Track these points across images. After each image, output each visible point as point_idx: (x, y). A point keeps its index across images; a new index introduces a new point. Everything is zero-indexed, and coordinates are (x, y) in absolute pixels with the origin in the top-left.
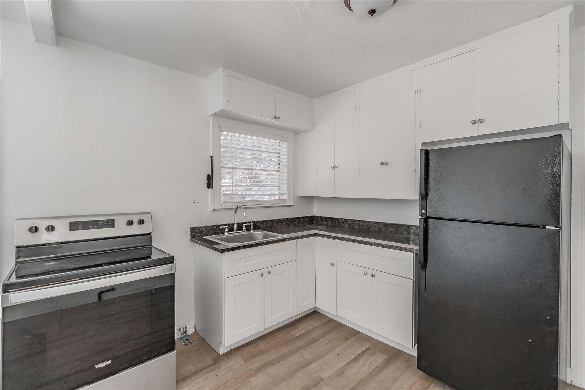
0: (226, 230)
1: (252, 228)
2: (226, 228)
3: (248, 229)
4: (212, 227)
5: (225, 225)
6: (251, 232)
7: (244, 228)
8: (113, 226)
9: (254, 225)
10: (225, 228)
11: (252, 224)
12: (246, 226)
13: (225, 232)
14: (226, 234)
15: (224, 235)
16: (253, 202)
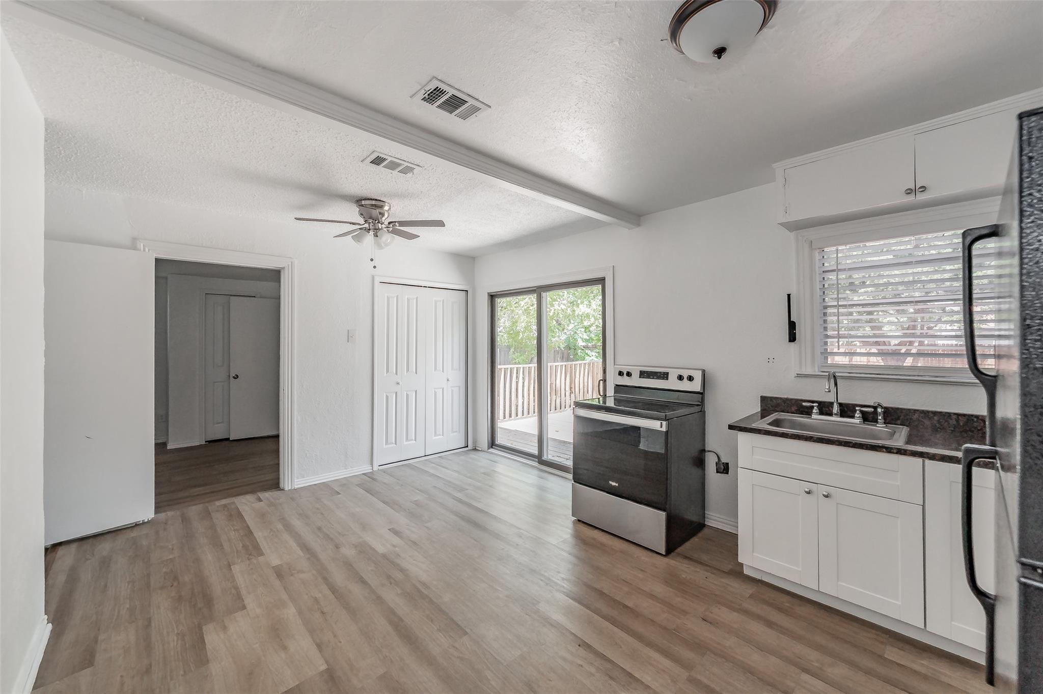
0: (815, 410)
1: (881, 420)
2: (815, 408)
3: (866, 418)
4: (796, 401)
5: (813, 402)
6: (878, 425)
7: (858, 415)
8: (667, 379)
9: (884, 413)
10: (812, 407)
11: (879, 410)
12: (861, 412)
13: (812, 412)
14: (814, 416)
15: (810, 418)
16: (894, 368)
